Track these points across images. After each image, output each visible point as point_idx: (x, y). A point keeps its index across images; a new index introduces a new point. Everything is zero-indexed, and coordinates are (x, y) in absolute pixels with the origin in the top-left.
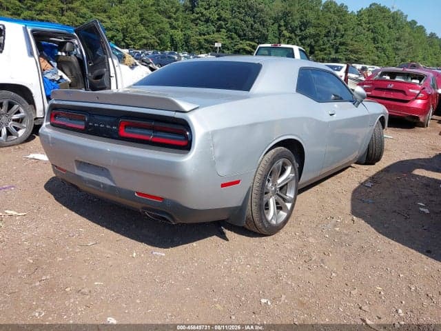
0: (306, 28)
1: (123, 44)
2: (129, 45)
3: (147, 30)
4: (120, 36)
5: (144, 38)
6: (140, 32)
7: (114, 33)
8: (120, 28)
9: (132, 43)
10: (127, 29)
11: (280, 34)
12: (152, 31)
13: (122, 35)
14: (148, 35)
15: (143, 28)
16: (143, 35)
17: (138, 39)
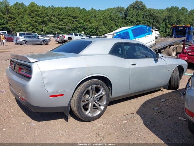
0: (179, 23)
1: (96, 34)
2: (98, 34)
3: (106, 28)
4: (94, 30)
5: (104, 31)
6: (102, 29)
7: (92, 30)
8: (94, 27)
9: (99, 33)
10: (97, 27)
11: (166, 27)
12: (108, 28)
13: (95, 30)
14: (106, 30)
15: (104, 27)
16: (104, 30)
17: (102, 31)
